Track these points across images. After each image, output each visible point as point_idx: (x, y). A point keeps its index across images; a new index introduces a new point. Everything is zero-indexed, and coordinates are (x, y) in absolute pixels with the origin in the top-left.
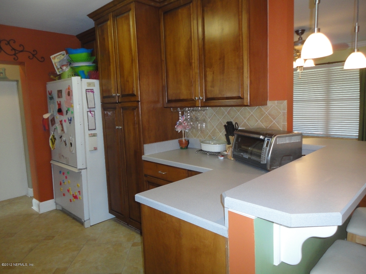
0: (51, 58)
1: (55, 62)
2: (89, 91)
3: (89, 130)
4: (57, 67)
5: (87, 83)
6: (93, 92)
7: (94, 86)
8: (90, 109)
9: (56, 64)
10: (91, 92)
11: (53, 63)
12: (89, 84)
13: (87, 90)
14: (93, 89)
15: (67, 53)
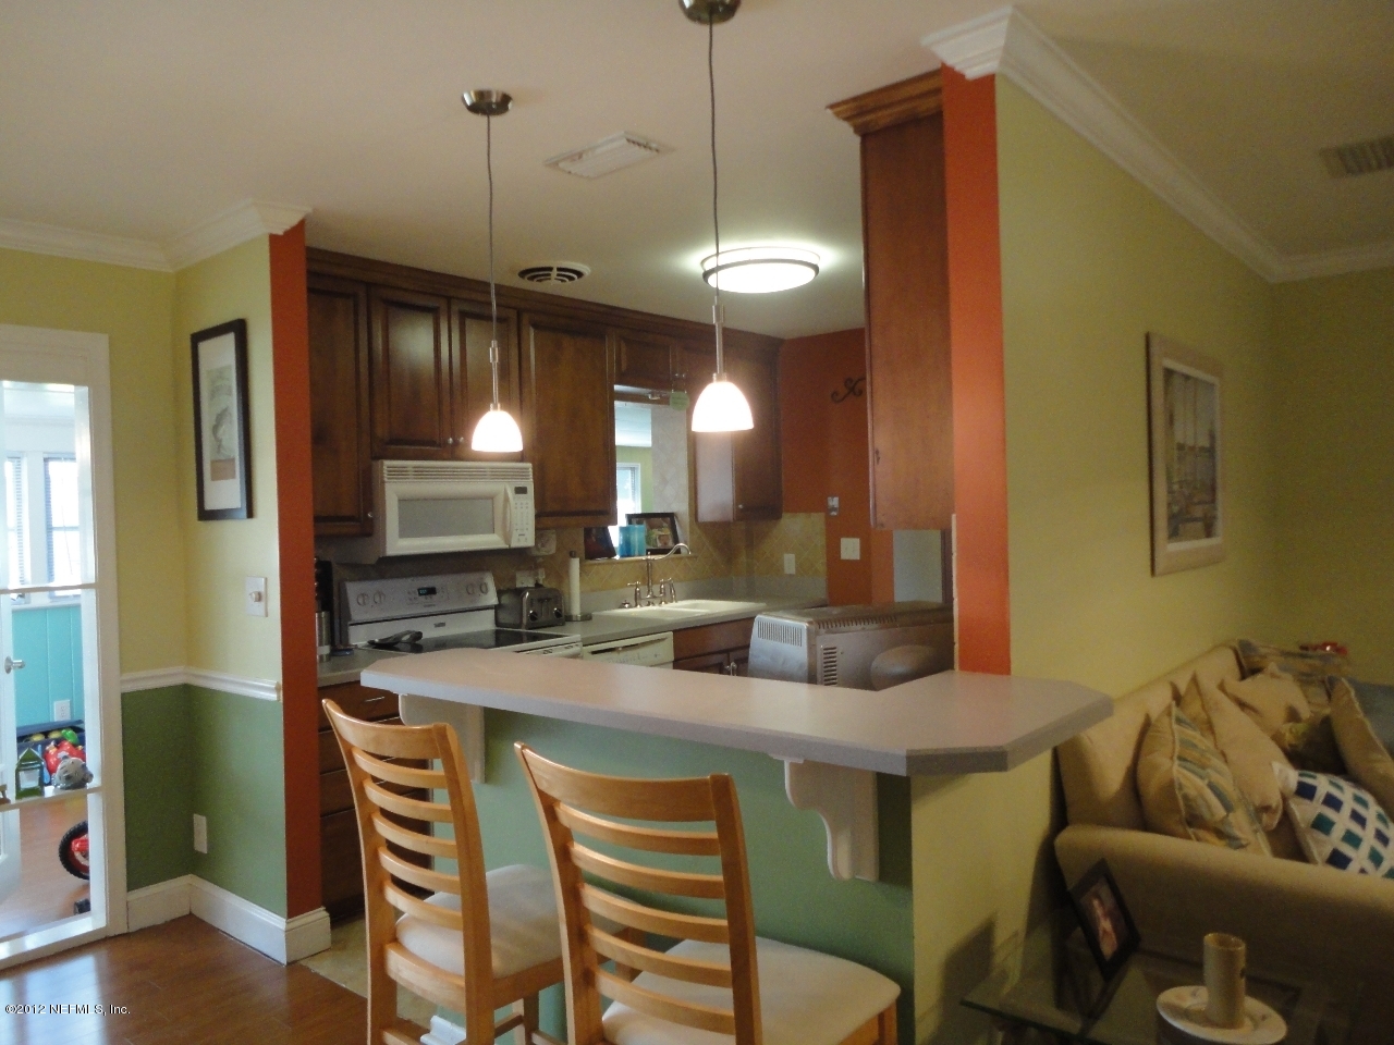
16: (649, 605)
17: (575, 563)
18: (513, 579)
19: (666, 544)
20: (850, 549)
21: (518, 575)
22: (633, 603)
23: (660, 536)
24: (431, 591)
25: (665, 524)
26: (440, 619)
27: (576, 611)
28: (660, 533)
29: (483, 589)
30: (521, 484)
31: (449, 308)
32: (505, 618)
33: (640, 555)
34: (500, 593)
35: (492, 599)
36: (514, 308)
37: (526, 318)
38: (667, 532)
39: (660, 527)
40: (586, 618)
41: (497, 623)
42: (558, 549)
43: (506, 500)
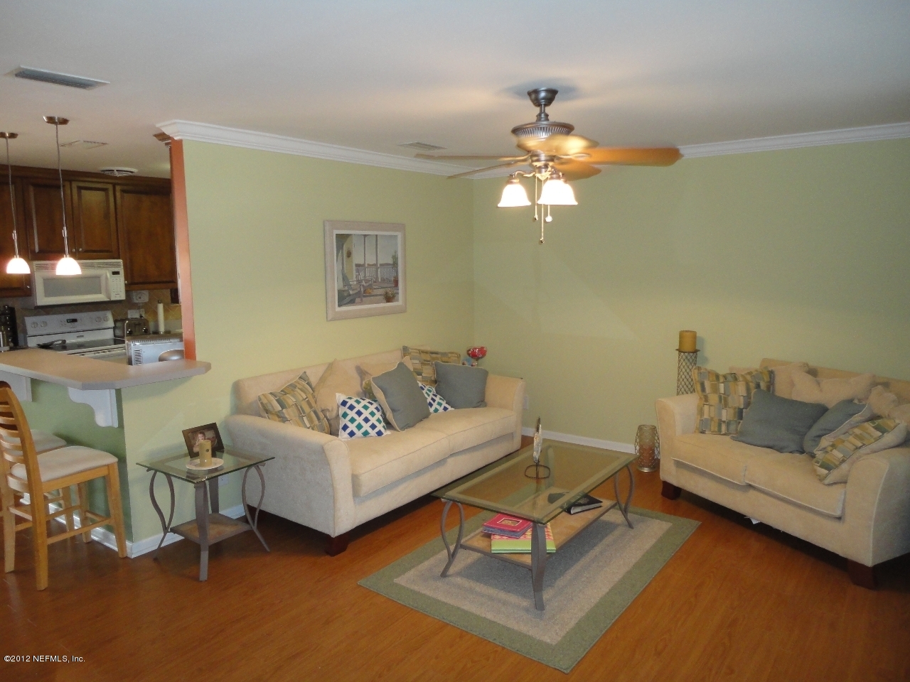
17: (161, 307)
18: (126, 314)
21: (129, 312)
24: (74, 321)
26: (81, 334)
27: (162, 329)
29: (106, 320)
30: (116, 270)
31: (71, 185)
32: (118, 332)
34: (115, 321)
35: (111, 323)
36: (111, 183)
37: (118, 188)
41: (115, 336)
42: (150, 299)
43: (107, 278)
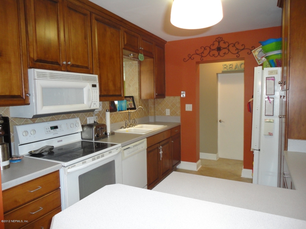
0: (252, 52)
1: (255, 55)
2: (269, 79)
3: (265, 115)
4: (258, 59)
5: (269, 71)
6: (274, 80)
7: (277, 74)
8: (268, 96)
9: (257, 57)
10: (273, 80)
11: (254, 56)
12: (271, 72)
13: (267, 78)
14: (274, 77)
15: (263, 46)
16: (129, 127)
17: (108, 114)
19: (131, 106)
20: (189, 107)
21: (88, 119)
22: (125, 127)
23: (129, 104)
24: (56, 127)
25: (131, 100)
26: (60, 139)
27: (109, 131)
28: (130, 103)
29: (77, 125)
30: (94, 83)
32: (85, 136)
33: (125, 110)
35: (80, 129)
36: (89, 11)
37: (93, 16)
38: (132, 102)
39: (129, 101)
40: (113, 134)
41: (82, 139)
43: (89, 89)
